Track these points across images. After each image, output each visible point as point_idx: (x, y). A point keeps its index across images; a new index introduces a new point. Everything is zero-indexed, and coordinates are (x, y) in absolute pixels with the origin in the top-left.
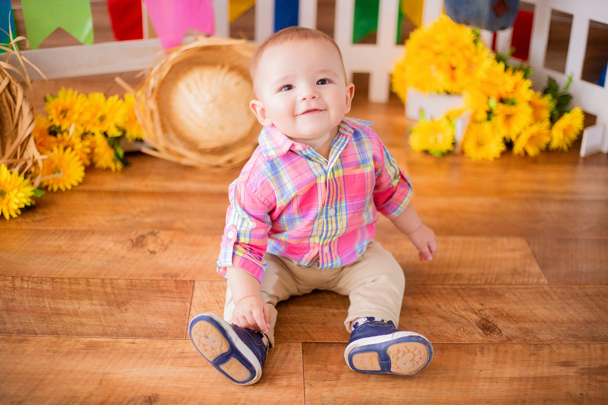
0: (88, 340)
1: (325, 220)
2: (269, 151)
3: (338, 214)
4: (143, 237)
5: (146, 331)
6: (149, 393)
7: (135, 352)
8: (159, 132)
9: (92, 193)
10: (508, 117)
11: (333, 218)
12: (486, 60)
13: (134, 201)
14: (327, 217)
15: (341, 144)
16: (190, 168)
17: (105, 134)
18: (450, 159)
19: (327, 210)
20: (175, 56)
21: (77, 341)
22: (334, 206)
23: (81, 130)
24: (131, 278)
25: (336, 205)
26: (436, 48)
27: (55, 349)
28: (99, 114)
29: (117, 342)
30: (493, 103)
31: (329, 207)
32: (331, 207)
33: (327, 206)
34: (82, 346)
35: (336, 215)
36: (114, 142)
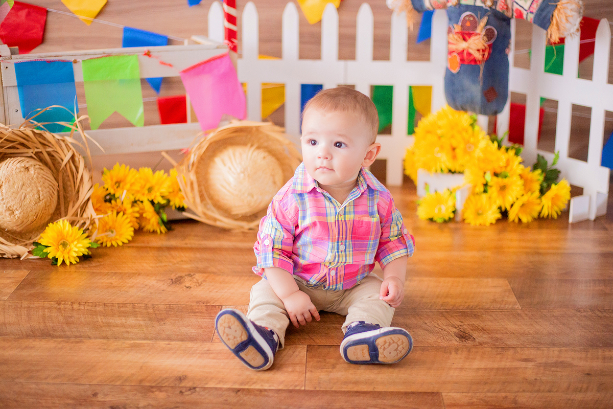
0: (132, 342)
2: (297, 185)
3: (347, 250)
4: (181, 277)
5: (179, 337)
6: (180, 374)
7: (170, 349)
8: (198, 200)
9: (139, 248)
10: (503, 188)
11: (343, 253)
12: (483, 141)
13: (174, 253)
14: (338, 252)
15: (355, 195)
16: (225, 231)
17: (152, 202)
18: (452, 225)
19: (338, 245)
20: (212, 135)
21: (124, 343)
22: (344, 243)
23: (132, 198)
24: (170, 303)
25: (346, 242)
26: (439, 132)
27: (106, 347)
28: (148, 186)
29: (156, 343)
30: (489, 177)
31: (340, 244)
32: (342, 244)
33: (338, 242)
34: (127, 346)
35: (345, 251)
36: (159, 208)
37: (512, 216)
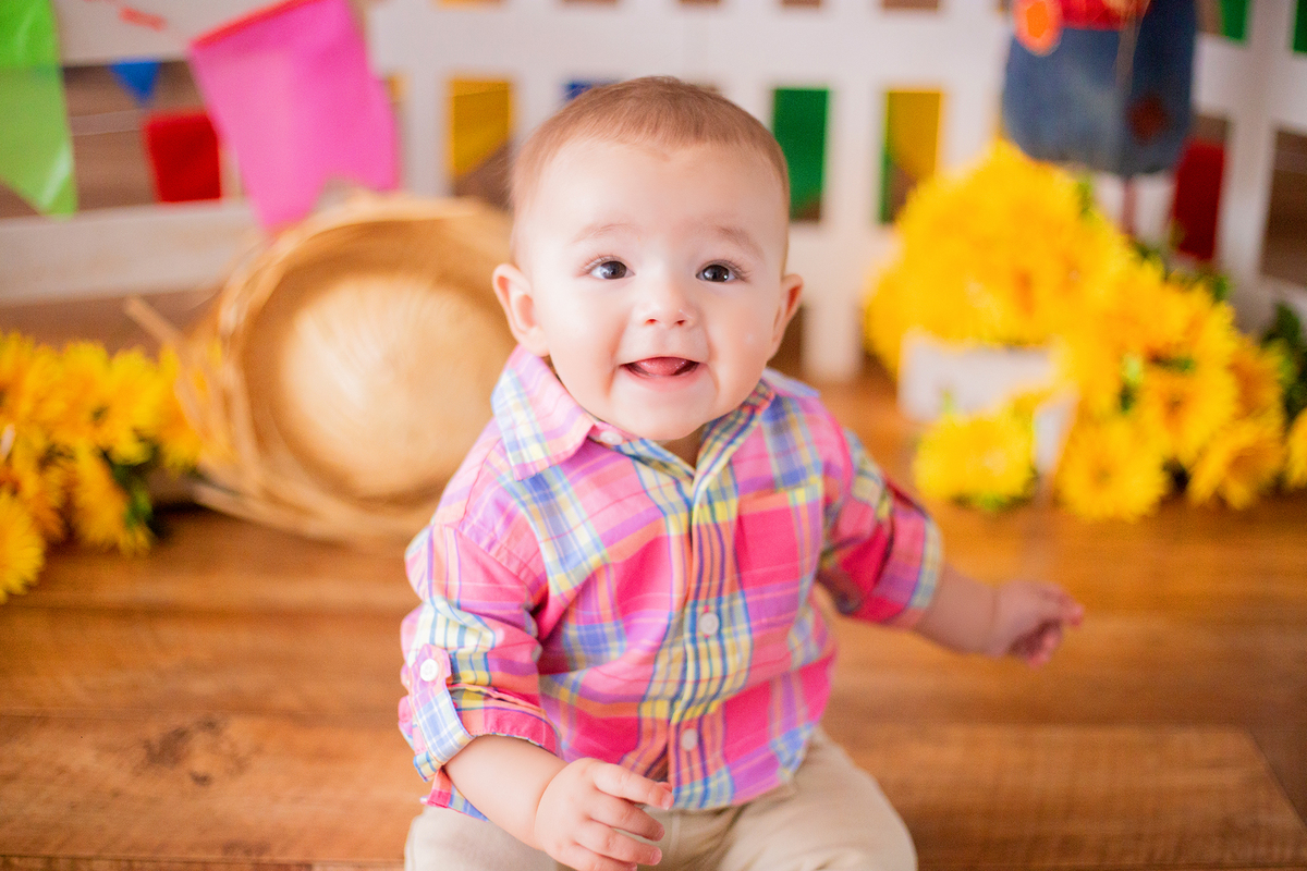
1: (689, 648)
2: (525, 445)
3: (725, 631)
4: (181, 734)
8: (247, 448)
10: (1175, 407)
11: (714, 644)
12: (1112, 262)
13: (169, 632)
14: (694, 640)
15: (735, 428)
16: (329, 549)
17: (105, 456)
19: (694, 616)
20: (290, 245)
22: (713, 608)
23: (39, 443)
25: (719, 603)
28: (92, 403)
30: (1135, 370)
31: (700, 609)
32: (707, 611)
33: (695, 606)
35: (719, 635)
36: (127, 476)
37: (1202, 485)
